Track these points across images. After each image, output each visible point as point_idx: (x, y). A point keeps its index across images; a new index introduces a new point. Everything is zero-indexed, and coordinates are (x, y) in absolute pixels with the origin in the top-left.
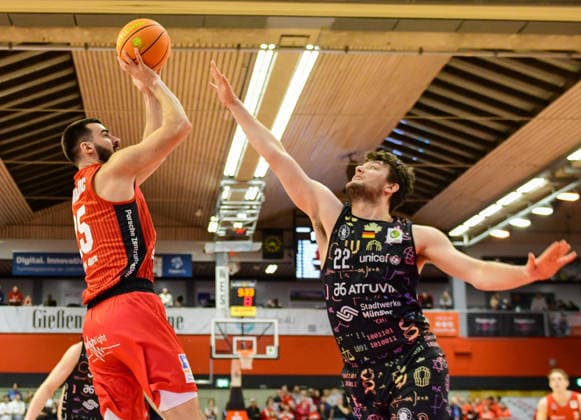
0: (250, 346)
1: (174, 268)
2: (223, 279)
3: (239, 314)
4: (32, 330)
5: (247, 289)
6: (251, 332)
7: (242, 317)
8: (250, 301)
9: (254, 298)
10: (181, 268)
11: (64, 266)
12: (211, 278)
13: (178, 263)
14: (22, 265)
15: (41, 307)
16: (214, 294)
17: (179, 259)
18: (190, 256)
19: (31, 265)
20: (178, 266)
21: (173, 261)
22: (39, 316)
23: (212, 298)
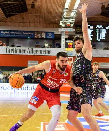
0: (71, 60)
1: (49, 36)
2: (63, 40)
3: (68, 50)
4: (6, 53)
5: (70, 43)
6: (71, 56)
7: (69, 51)
8: (71, 46)
9: (72, 45)
10: (51, 36)
11: (16, 34)
12: (60, 39)
13: (50, 34)
14: (3, 34)
15: (9, 47)
16: (61, 44)
17: (50, 33)
18: (54, 32)
19: (6, 34)
20: (50, 35)
21: (49, 34)
22: (8, 49)
23: (60, 45)
